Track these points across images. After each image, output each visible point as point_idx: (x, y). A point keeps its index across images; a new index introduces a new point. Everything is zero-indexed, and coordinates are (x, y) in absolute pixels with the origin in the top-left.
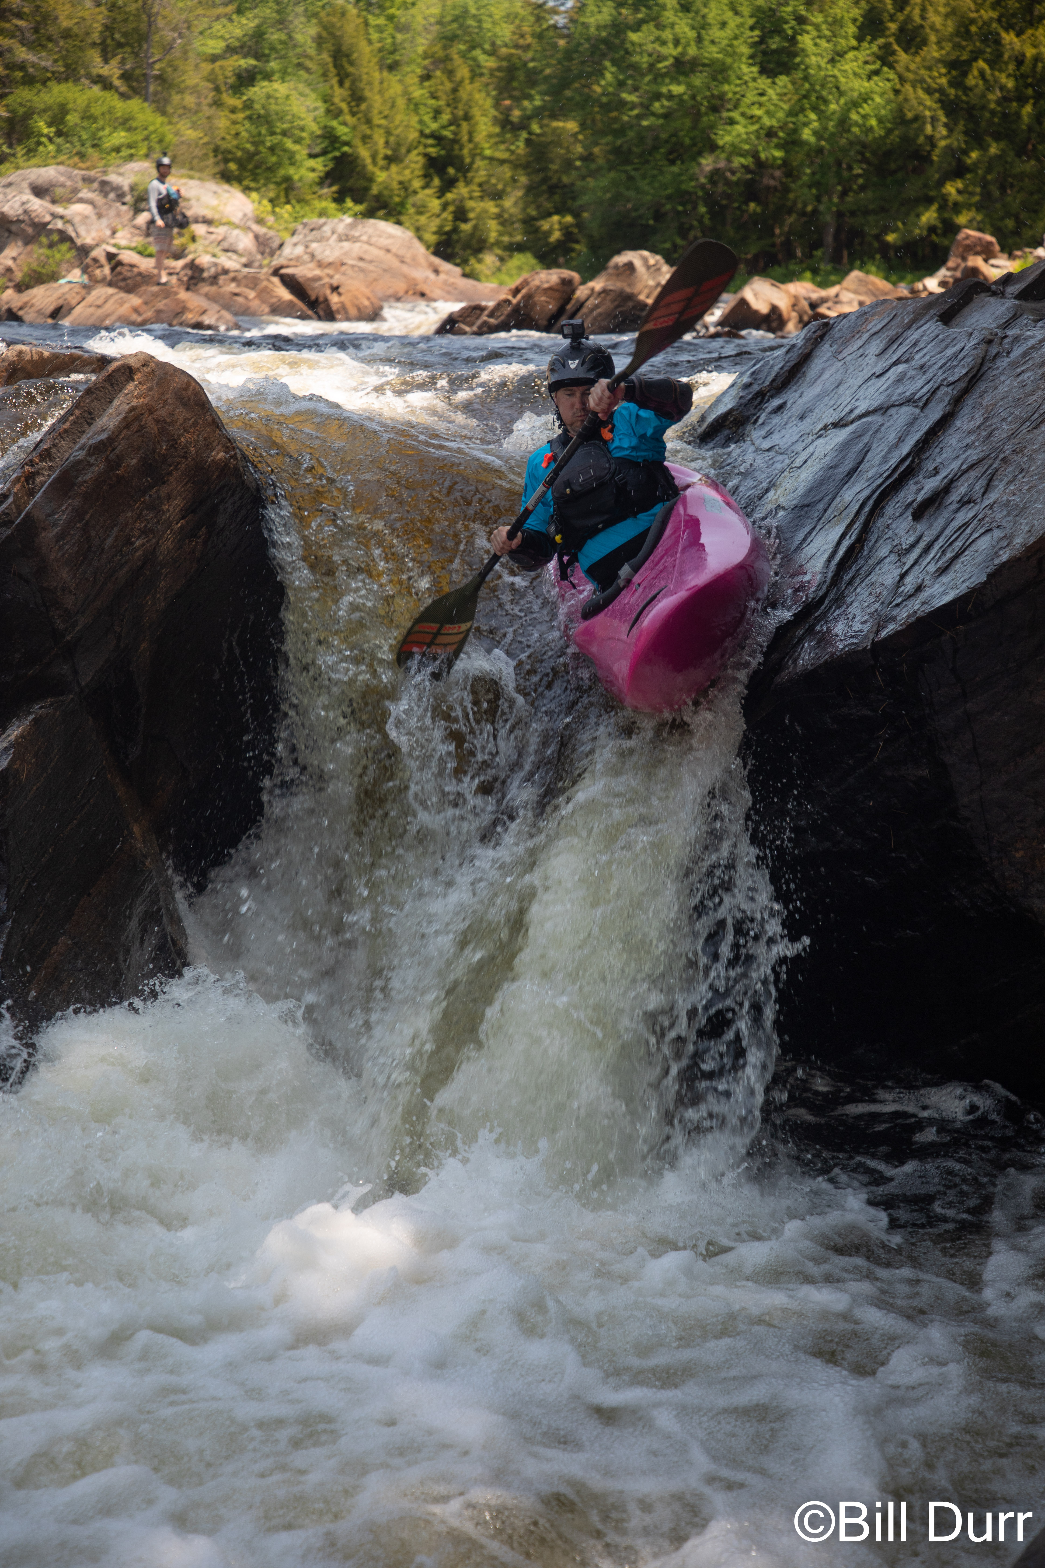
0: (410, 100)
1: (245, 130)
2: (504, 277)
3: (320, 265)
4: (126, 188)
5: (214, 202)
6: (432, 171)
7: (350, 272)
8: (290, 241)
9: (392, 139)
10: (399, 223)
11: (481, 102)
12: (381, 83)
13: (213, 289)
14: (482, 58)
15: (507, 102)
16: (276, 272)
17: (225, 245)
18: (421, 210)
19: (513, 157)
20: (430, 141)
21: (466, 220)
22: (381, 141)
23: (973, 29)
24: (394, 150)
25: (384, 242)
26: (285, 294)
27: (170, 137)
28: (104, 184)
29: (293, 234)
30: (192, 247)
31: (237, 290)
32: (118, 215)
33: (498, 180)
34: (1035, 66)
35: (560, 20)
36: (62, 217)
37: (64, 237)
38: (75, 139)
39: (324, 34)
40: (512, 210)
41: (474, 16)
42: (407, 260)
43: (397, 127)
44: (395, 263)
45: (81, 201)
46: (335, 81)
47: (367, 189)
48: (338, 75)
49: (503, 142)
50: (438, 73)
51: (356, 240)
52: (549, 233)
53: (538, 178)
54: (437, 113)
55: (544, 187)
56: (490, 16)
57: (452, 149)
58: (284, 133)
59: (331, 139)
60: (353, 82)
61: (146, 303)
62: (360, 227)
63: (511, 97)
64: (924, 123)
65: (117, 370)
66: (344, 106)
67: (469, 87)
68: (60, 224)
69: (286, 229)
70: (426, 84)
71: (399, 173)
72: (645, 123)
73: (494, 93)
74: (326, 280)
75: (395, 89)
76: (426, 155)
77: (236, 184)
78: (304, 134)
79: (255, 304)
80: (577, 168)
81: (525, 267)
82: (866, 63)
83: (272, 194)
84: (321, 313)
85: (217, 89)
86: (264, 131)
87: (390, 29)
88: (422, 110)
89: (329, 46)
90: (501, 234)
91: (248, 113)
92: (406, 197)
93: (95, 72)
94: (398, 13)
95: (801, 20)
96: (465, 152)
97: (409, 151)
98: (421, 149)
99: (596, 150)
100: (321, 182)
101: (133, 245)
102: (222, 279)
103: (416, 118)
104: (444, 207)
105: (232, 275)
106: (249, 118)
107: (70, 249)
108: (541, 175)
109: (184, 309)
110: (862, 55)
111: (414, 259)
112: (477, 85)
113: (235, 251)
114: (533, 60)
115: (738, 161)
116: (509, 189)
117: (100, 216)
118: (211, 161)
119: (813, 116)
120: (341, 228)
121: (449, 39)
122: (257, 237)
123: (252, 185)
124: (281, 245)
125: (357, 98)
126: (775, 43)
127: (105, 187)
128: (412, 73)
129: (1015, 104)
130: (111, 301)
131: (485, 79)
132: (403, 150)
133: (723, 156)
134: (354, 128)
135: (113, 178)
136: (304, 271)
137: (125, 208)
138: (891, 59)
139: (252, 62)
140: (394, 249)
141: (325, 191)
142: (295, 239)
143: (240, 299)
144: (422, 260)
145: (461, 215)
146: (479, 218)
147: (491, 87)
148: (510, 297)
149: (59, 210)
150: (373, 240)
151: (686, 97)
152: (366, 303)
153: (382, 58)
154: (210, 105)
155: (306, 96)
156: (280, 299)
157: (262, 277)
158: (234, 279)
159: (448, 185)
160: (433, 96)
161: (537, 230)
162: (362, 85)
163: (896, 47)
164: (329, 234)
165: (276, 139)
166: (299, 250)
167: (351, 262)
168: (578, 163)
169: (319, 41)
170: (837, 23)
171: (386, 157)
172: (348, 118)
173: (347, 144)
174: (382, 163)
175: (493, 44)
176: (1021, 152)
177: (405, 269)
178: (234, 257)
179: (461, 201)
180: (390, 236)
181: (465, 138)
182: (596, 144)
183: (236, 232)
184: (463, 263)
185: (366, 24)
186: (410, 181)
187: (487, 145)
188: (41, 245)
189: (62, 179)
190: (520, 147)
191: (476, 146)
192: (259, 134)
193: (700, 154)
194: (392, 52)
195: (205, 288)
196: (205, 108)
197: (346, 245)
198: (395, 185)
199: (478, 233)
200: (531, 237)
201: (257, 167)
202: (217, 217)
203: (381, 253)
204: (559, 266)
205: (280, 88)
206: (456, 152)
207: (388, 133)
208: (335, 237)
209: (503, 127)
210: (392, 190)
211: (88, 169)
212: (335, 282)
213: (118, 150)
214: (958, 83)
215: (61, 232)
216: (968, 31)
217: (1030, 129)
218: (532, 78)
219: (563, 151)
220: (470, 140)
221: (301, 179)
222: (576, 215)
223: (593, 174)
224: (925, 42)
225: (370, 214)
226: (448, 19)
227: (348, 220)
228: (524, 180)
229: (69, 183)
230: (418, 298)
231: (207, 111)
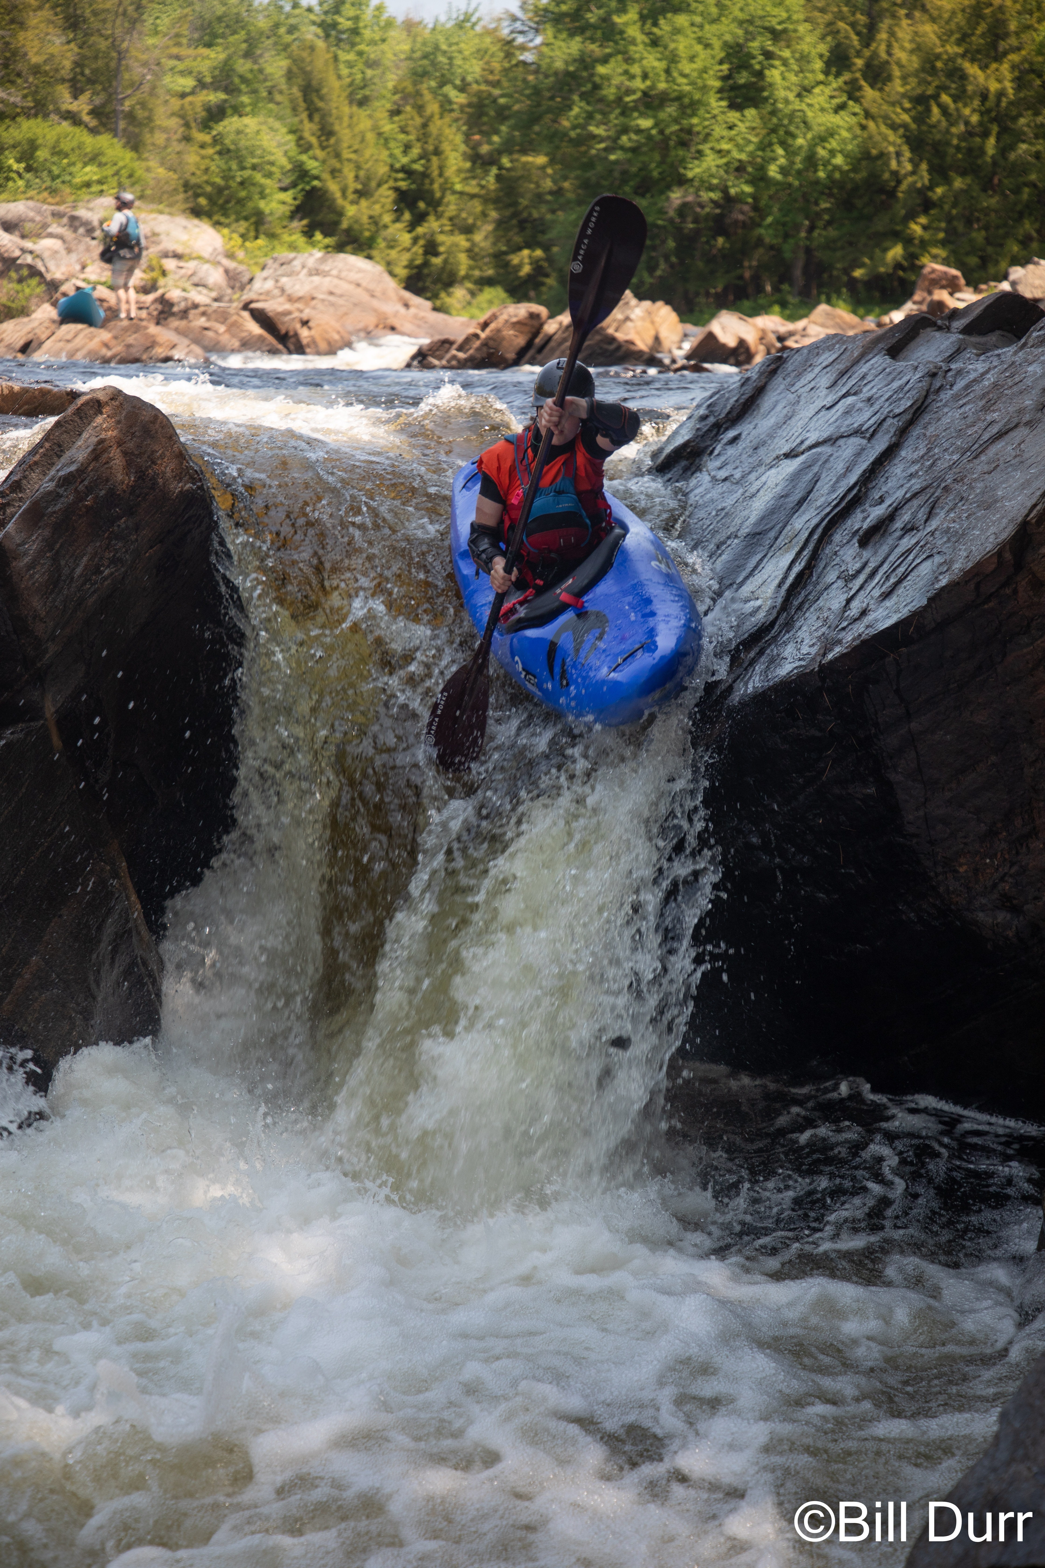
0: (380, 134)
1: (217, 165)
2: (475, 311)
3: (291, 299)
4: (96, 223)
5: (184, 237)
6: (402, 205)
7: (320, 306)
8: (260, 275)
9: (362, 173)
10: (369, 257)
11: (451, 137)
12: (351, 117)
13: (183, 324)
14: (453, 94)
15: (477, 137)
16: (246, 307)
17: (195, 279)
18: (392, 244)
19: (483, 192)
20: (401, 175)
21: (436, 254)
22: (351, 176)
23: (939, 64)
24: (365, 185)
25: (354, 276)
26: (255, 329)
27: (139, 173)
28: (73, 219)
29: (263, 268)
30: (161, 282)
31: (207, 325)
32: (88, 250)
33: (469, 214)
34: (999, 101)
35: (528, 57)
36: (31, 252)
37: (34, 272)
38: (45, 173)
39: (295, 69)
40: (483, 244)
41: (445, 52)
42: (377, 294)
43: (366, 162)
44: (365, 297)
45: (51, 235)
46: (304, 116)
47: (337, 223)
48: (308, 109)
49: (474, 178)
50: (408, 108)
51: (325, 274)
52: (520, 266)
53: (508, 213)
54: (407, 147)
55: (514, 222)
56: (460, 52)
57: (423, 184)
58: (254, 167)
59: (301, 174)
60: (323, 117)
61: (115, 338)
62: (330, 261)
63: (481, 132)
64: (889, 159)
65: (86, 403)
66: (314, 140)
67: (439, 123)
68: (29, 259)
69: (256, 264)
70: (396, 118)
71: (369, 208)
72: (612, 157)
73: (464, 128)
74: (296, 314)
75: (365, 124)
76: (396, 189)
77: (206, 220)
78: (274, 169)
79: (225, 339)
80: (548, 202)
81: (496, 301)
82: (832, 97)
83: (242, 230)
84: (292, 347)
85: (187, 125)
86: (234, 167)
87: (360, 66)
88: (392, 144)
89: (300, 81)
90: (471, 268)
91: (218, 148)
92: (377, 231)
93: (65, 107)
94: (367, 49)
95: (768, 55)
96: (436, 186)
97: (379, 185)
98: (391, 183)
99: (566, 185)
100: (292, 216)
101: (103, 279)
102: (192, 313)
103: (387, 153)
104: (415, 240)
105: (202, 309)
106: (220, 153)
107: (40, 284)
108: (511, 210)
109: (153, 344)
110: (828, 91)
111: (384, 293)
112: (447, 120)
113: (204, 286)
114: (502, 96)
115: (706, 196)
116: (479, 223)
117: (69, 251)
118: (181, 196)
119: (780, 151)
120: (311, 262)
121: (419, 75)
122: (227, 271)
123: (222, 219)
124: (251, 280)
125: (326, 132)
126: (743, 78)
127: (74, 222)
128: (381, 107)
129: (978, 139)
130: (81, 336)
131: (455, 115)
132: (373, 184)
133: (691, 190)
134: (324, 162)
135: (82, 213)
136: (273, 306)
137: (94, 243)
138: (858, 94)
139: (222, 96)
140: (364, 283)
141: (295, 224)
142: (265, 273)
143: (210, 334)
144: (392, 294)
145: (431, 248)
146: (449, 252)
147: (461, 122)
148: (479, 332)
149: (28, 244)
150: (343, 274)
151: (654, 132)
152: (336, 337)
153: (351, 94)
154: (180, 141)
155: (276, 131)
156: (250, 333)
157: (232, 311)
158: (204, 314)
159: (419, 219)
160: (403, 130)
161: (507, 264)
162: (331, 120)
163: (863, 83)
164: (299, 268)
165: (247, 173)
166: (269, 284)
167: (321, 296)
168: (549, 198)
169: (290, 75)
170: (804, 59)
171: (356, 192)
172: (319, 153)
173: (317, 178)
174: (351, 197)
175: (463, 80)
176: (987, 186)
177: (375, 303)
178: (205, 291)
179: (432, 235)
180: (360, 271)
181: (436, 173)
182: (565, 178)
183: (206, 267)
184: (433, 297)
185: (336, 58)
186: (380, 215)
187: (457, 180)
188: (10, 280)
189: (31, 214)
190: (490, 181)
191: (446, 181)
192: (230, 169)
193: (669, 187)
194: (363, 88)
195: (175, 323)
196: (175, 144)
197: (316, 279)
198: (365, 220)
199: (449, 267)
200: (502, 271)
201: (227, 202)
202: (187, 251)
203: (351, 287)
204: (529, 300)
205: (250, 123)
206: (427, 187)
207: (358, 167)
208: (305, 271)
209: (474, 163)
210: (361, 225)
211: (57, 204)
212: (305, 316)
213: (88, 185)
214: (921, 118)
215: (30, 267)
216: (933, 67)
217: (995, 163)
218: (502, 114)
219: (532, 186)
220: (441, 175)
221: (271, 214)
222: (546, 248)
223: (562, 208)
224: (889, 78)
225: (340, 248)
226: (418, 55)
227: (318, 254)
228: (494, 214)
229: (38, 218)
230: (388, 332)
231: (177, 147)
